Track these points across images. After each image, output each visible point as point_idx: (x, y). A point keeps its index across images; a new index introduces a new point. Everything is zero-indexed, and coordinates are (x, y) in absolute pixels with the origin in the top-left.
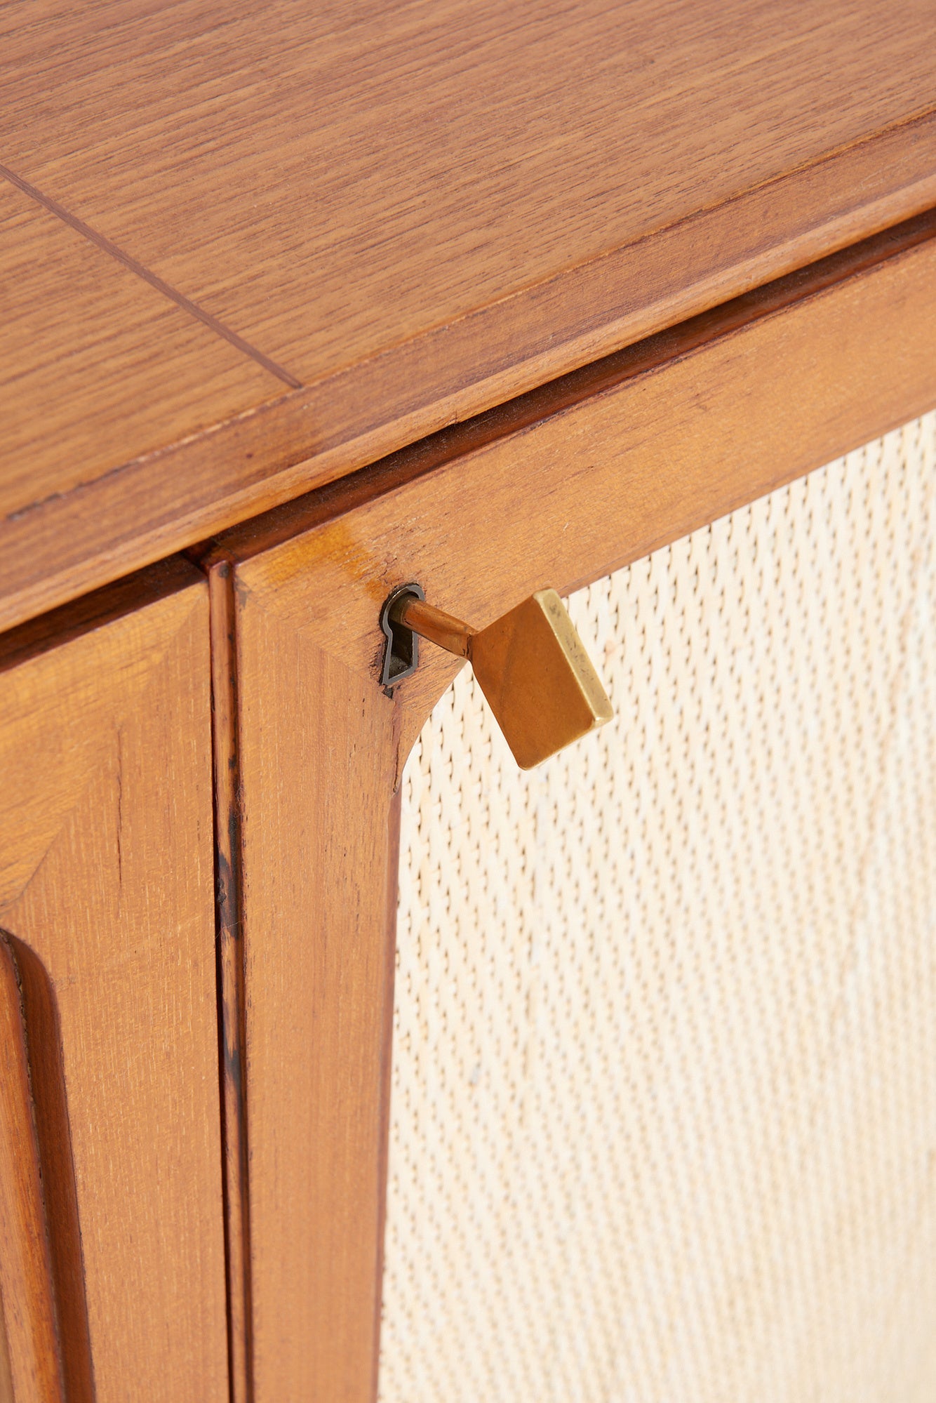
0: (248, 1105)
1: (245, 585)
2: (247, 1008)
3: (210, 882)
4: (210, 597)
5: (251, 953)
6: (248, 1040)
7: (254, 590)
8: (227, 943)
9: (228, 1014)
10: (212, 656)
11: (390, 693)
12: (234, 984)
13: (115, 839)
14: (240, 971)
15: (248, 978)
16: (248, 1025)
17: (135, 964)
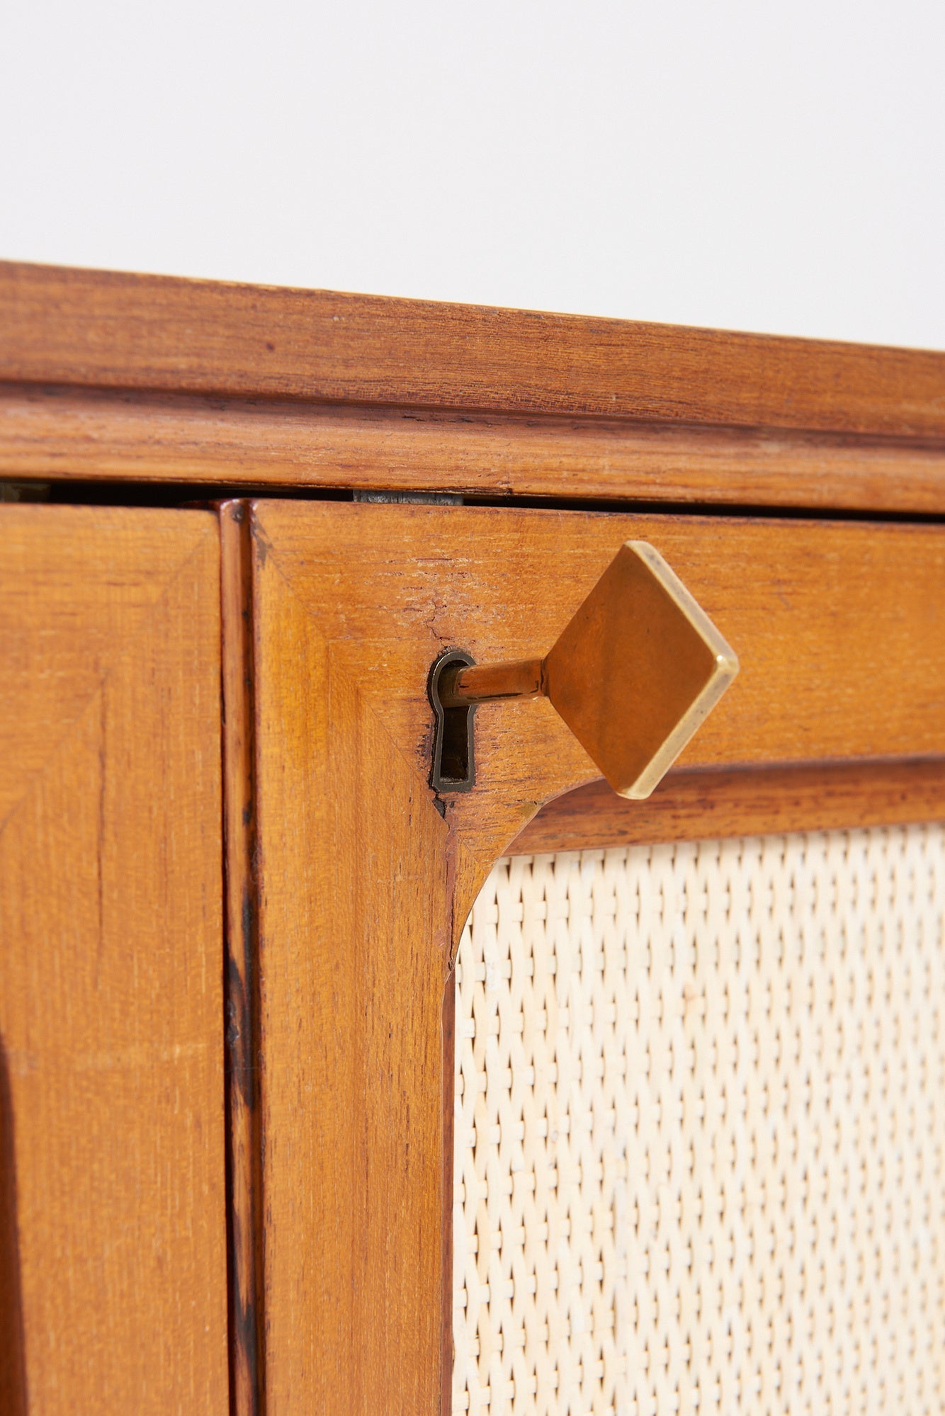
0: (268, 1398)
1: (264, 532)
2: (266, 1224)
3: (217, 995)
4: (220, 535)
5: (272, 1130)
6: (267, 1282)
7: (276, 545)
8: (239, 1111)
9: (240, 1236)
10: (222, 636)
11: (441, 806)
12: (249, 1187)
13: (94, 854)
14: (257, 1162)
15: (268, 1172)
16: (267, 1255)
17: (117, 1079)
